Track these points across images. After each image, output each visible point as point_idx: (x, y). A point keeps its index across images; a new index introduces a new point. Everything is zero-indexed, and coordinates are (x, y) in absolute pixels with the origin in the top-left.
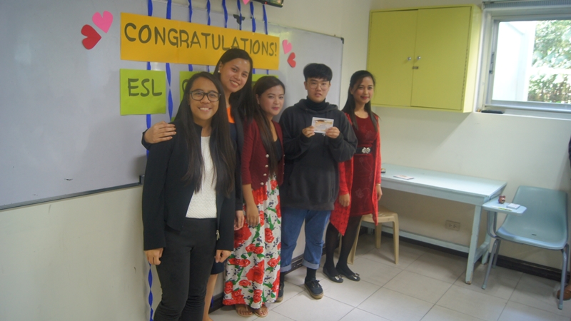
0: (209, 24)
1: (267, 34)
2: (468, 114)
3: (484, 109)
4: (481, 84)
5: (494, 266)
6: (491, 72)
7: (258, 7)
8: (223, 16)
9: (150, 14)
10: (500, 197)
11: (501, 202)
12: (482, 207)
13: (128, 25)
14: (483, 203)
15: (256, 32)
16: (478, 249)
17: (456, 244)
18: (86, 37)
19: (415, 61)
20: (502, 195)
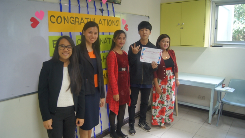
0: (88, 14)
1: (114, 16)
2: (207, 47)
3: (213, 45)
4: (212, 34)
5: (221, 115)
6: (216, 28)
7: (110, 5)
8: (94, 10)
9: (61, 11)
10: (222, 85)
13: (51, 16)
15: (109, 16)
16: (213, 108)
18: (32, 23)
19: (181, 25)
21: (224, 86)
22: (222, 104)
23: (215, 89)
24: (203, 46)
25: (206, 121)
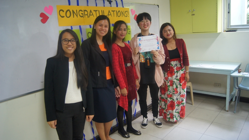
0: (96, 6)
1: (123, 7)
2: (220, 33)
3: (227, 30)
4: (225, 19)
5: (239, 102)
6: (229, 12)
8: (103, 1)
9: (69, 4)
10: (239, 70)
11: (239, 72)
12: (231, 76)
13: (60, 10)
14: (231, 74)
15: (118, 7)
16: (230, 95)
17: (220, 93)
18: (42, 18)
19: (192, 12)
20: (240, 69)
21: (241, 72)
22: (239, 90)
23: (231, 75)
24: (217, 31)
25: (223, 108)
